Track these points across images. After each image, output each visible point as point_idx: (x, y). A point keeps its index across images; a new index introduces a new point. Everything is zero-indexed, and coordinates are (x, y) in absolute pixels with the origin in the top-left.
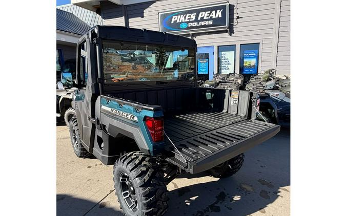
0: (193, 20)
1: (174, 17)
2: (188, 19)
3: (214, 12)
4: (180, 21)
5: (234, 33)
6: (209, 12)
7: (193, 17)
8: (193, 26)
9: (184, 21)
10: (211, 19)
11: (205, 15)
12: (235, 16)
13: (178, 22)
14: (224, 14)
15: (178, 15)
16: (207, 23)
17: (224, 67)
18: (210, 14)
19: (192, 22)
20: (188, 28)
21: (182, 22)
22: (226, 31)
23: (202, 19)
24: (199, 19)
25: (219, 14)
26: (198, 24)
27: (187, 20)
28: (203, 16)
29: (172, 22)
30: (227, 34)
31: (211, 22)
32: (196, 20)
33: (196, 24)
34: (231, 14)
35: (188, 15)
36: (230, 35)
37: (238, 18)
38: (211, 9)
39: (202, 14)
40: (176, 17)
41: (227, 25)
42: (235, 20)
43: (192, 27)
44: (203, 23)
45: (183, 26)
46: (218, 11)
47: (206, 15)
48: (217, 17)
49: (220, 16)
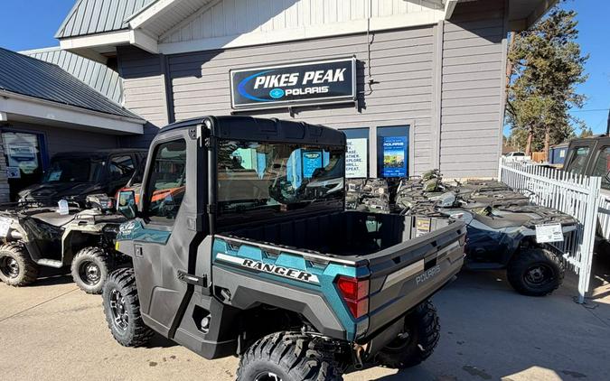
0: (294, 84)
1: (258, 79)
2: (285, 82)
3: (330, 72)
4: (271, 86)
5: (365, 108)
6: (322, 72)
7: (294, 79)
8: (294, 94)
9: (276, 85)
10: (326, 83)
11: (315, 76)
12: (367, 80)
13: (266, 86)
14: (347, 75)
15: (266, 75)
16: (319, 90)
17: (349, 165)
18: (324, 75)
19: (292, 87)
20: (284, 98)
21: (274, 87)
22: (352, 105)
23: (310, 84)
24: (304, 82)
25: (340, 75)
26: (303, 91)
27: (282, 84)
28: (311, 78)
29: (256, 87)
30: (354, 110)
31: (325, 89)
32: (299, 85)
33: (299, 92)
34: (360, 76)
35: (284, 76)
36: (360, 111)
37: (372, 82)
38: (325, 68)
39: (309, 76)
40: (263, 78)
41: (354, 95)
42: (367, 87)
43: (291, 97)
44: (311, 90)
45: (277, 94)
46: (338, 71)
47: (317, 76)
48: (335, 80)
49: (342, 79)
